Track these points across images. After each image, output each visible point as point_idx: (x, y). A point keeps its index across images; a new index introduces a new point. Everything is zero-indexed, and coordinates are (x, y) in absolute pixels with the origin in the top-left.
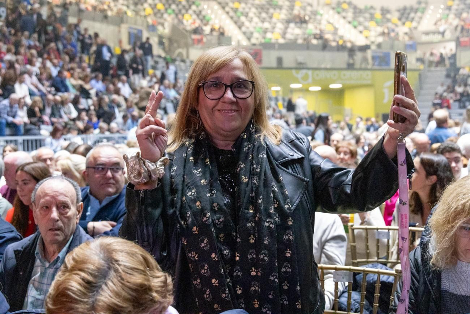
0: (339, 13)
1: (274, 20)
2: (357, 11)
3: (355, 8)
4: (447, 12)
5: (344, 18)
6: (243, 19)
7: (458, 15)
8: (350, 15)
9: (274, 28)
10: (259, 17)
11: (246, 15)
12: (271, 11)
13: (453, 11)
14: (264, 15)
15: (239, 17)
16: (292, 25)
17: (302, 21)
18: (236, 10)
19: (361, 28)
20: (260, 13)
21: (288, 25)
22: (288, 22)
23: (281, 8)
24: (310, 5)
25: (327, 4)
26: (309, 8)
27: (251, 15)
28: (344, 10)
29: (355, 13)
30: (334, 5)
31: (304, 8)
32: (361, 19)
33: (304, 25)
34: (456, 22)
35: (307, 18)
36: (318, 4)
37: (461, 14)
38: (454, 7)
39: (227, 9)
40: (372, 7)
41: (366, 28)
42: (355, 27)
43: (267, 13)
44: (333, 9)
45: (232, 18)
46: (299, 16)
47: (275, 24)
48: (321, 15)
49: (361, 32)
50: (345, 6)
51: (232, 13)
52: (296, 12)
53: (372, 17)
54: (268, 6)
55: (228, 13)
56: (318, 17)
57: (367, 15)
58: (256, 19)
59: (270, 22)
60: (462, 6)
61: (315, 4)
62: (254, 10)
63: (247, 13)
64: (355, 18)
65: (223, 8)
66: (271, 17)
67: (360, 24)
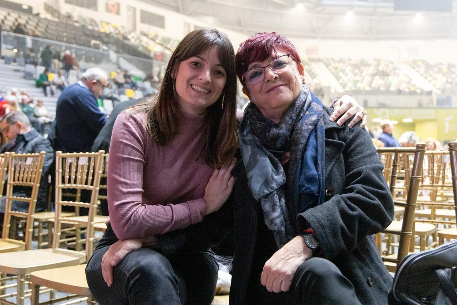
0: (414, 68)
1: (364, 74)
2: (428, 67)
3: (427, 64)
5: (418, 71)
6: (341, 74)
8: (422, 69)
9: (363, 80)
10: (353, 72)
11: (344, 71)
12: (362, 68)
14: (357, 71)
15: (338, 73)
16: (377, 77)
17: (384, 74)
18: (336, 68)
19: (430, 79)
20: (354, 70)
21: (374, 77)
22: (374, 75)
23: (369, 65)
24: (392, 63)
25: (406, 62)
26: (391, 66)
27: (347, 71)
28: (419, 66)
29: (426, 68)
30: (411, 63)
31: (387, 66)
32: (431, 72)
33: (386, 78)
35: (388, 72)
36: (399, 62)
39: (330, 67)
40: (441, 64)
41: (435, 79)
42: (426, 78)
43: (359, 69)
44: (410, 65)
45: (333, 73)
46: (383, 72)
47: (364, 77)
48: (400, 70)
49: (430, 82)
50: (419, 63)
51: (333, 70)
52: (381, 68)
53: (440, 71)
54: (360, 65)
55: (330, 70)
56: (397, 71)
57: (436, 69)
58: (350, 74)
59: (360, 76)
61: (396, 62)
62: (349, 68)
63: (344, 70)
64: (426, 71)
65: (327, 67)
66: (362, 72)
67: (430, 75)
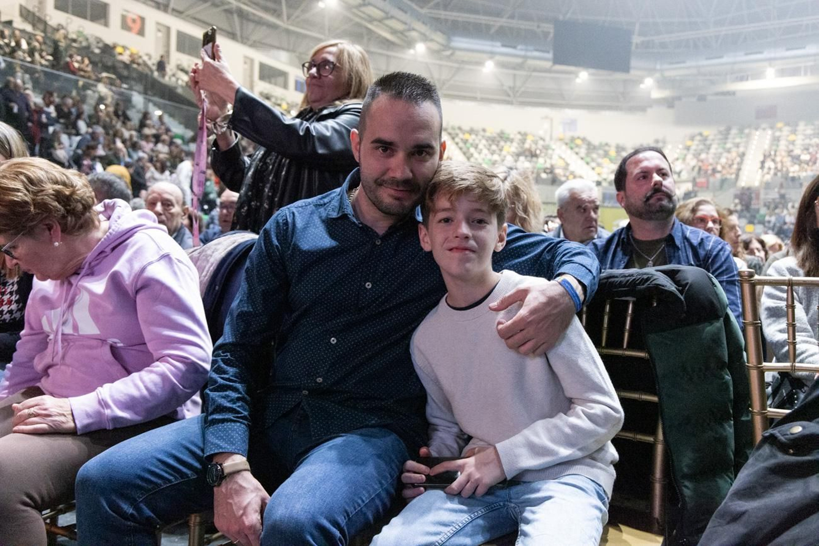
0: (572, 148)
1: (504, 153)
2: (591, 148)
3: (589, 144)
4: (685, 152)
5: (577, 153)
6: (472, 150)
7: (697, 155)
8: (583, 151)
9: (503, 160)
10: (489, 149)
11: (476, 147)
12: (502, 143)
13: (692, 151)
14: (494, 147)
15: (468, 149)
16: (522, 158)
17: (533, 155)
18: (465, 142)
19: (593, 165)
20: (490, 145)
21: (518, 158)
22: (518, 155)
23: (512, 141)
24: (542, 139)
25: (561, 140)
26: (541, 143)
27: (481, 146)
28: (577, 146)
29: (588, 149)
30: (567, 141)
31: (536, 143)
32: (594, 156)
33: (534, 159)
34: (693, 162)
35: (538, 152)
36: (551, 138)
37: (700, 154)
38: (693, 147)
39: (457, 140)
40: (607, 144)
41: (599, 165)
42: (588, 163)
43: (497, 145)
44: (566, 144)
45: (461, 149)
46: (530, 151)
47: (505, 157)
48: (553, 150)
49: (593, 169)
50: (579, 142)
51: (461, 144)
52: (527, 146)
53: (606, 154)
54: (498, 139)
55: (457, 144)
56: (550, 152)
57: (601, 152)
58: (485, 151)
59: (500, 155)
60: (701, 147)
61: (547, 138)
62: (484, 142)
63: (477, 145)
64: (588, 154)
65: (453, 139)
66: (501, 150)
67: (593, 160)
